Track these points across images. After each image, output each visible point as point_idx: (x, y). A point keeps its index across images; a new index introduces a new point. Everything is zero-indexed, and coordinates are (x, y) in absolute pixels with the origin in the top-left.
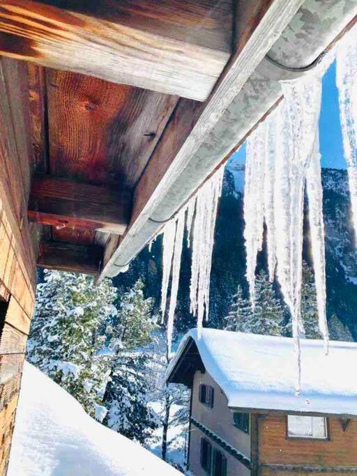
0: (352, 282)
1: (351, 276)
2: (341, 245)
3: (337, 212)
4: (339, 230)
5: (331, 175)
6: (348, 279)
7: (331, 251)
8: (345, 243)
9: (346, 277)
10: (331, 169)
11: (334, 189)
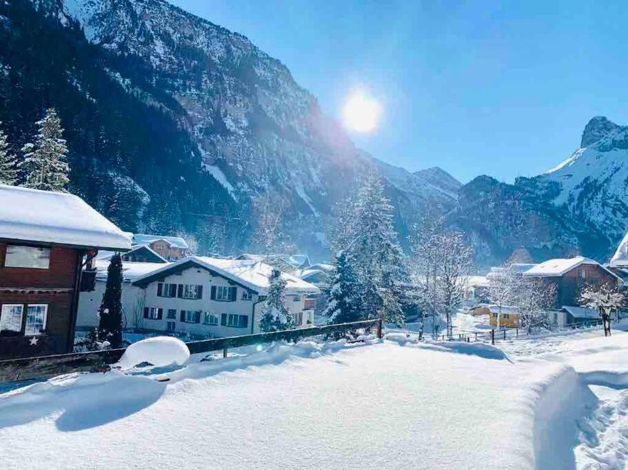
0: (208, 172)
1: (208, 164)
2: (203, 124)
3: (203, 80)
4: (203, 104)
5: (204, 28)
6: (204, 167)
7: (190, 130)
8: (208, 123)
9: (202, 164)
10: (205, 21)
11: (205, 49)
